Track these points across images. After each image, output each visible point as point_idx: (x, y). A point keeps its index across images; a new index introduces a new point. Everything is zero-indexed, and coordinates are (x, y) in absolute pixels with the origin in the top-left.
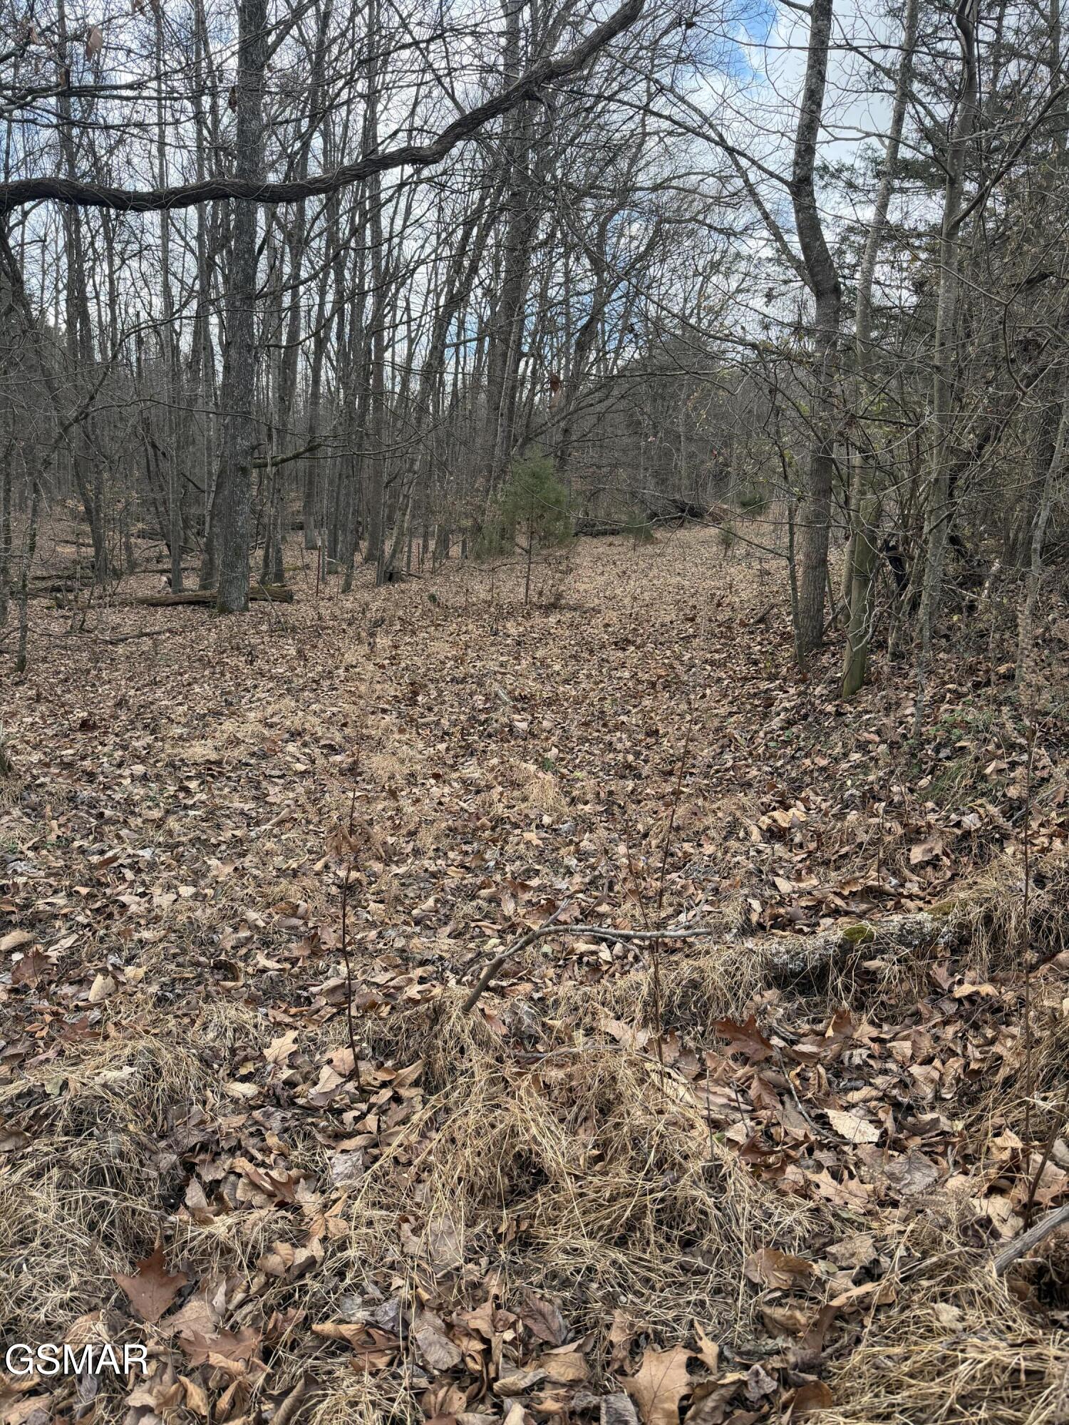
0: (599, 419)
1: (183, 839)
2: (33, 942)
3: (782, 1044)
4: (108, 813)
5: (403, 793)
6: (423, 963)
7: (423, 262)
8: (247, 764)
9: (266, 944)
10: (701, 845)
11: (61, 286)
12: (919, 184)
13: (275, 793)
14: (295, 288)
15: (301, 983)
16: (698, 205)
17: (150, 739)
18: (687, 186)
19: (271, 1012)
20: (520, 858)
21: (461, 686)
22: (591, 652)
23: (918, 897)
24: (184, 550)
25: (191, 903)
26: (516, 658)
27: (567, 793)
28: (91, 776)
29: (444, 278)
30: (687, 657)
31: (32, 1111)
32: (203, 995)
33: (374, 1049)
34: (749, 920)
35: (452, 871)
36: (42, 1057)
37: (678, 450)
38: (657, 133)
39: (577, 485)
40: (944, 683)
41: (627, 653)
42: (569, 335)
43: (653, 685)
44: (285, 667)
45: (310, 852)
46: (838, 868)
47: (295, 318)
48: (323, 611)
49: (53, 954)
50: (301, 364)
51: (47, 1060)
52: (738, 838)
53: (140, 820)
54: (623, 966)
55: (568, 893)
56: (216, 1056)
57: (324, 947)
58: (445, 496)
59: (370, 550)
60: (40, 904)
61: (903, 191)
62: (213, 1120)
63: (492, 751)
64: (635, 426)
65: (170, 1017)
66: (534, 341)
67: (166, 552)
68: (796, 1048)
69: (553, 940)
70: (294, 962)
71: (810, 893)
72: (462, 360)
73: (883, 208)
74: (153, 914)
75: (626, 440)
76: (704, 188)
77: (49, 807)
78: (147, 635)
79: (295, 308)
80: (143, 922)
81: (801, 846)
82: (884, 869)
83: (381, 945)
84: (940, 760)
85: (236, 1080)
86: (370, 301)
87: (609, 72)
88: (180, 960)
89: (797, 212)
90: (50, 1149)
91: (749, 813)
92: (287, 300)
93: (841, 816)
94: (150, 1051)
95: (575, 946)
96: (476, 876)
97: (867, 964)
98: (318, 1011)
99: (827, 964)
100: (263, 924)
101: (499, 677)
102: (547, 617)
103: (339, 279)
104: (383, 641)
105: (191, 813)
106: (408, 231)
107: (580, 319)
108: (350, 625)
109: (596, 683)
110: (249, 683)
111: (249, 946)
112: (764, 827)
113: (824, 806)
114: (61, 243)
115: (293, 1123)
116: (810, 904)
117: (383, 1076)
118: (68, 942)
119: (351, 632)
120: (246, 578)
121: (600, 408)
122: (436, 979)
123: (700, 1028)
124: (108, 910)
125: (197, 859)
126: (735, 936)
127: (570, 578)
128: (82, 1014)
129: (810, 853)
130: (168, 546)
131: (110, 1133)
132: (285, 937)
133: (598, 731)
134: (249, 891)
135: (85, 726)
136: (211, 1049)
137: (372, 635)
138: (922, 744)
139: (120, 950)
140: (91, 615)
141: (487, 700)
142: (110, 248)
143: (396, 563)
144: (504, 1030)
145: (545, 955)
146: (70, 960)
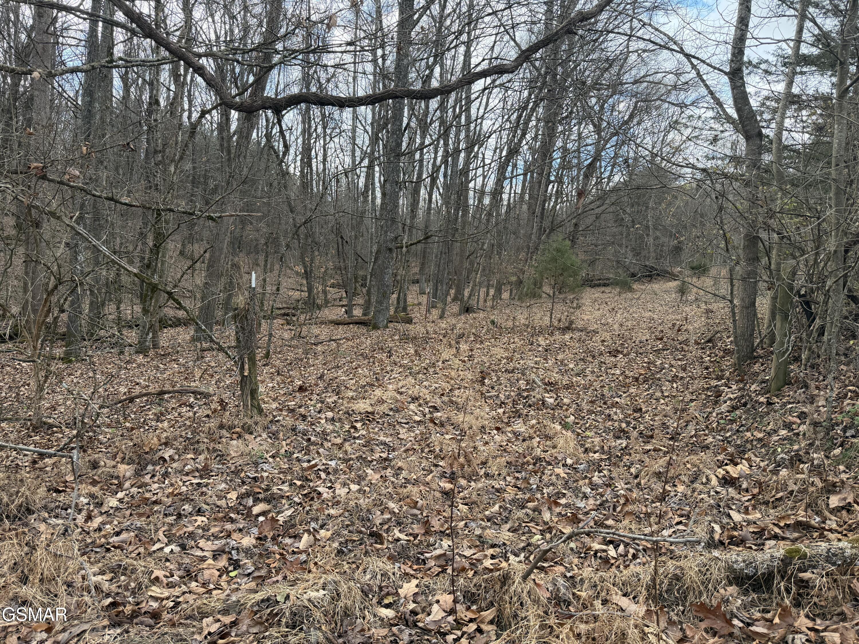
0: (597, 218)
1: (353, 456)
2: (269, 511)
3: (741, 625)
4: (313, 439)
5: (478, 438)
6: (493, 546)
7: (495, 132)
8: (388, 415)
9: (399, 524)
10: (675, 486)
11: (298, 153)
12: (814, 68)
13: (403, 434)
14: (421, 150)
15: (420, 550)
16: (663, 90)
17: (335, 398)
18: (656, 80)
19: (403, 566)
20: (553, 484)
21: (511, 375)
22: (594, 357)
23: (836, 531)
24: (355, 294)
25: (357, 495)
26: (545, 359)
27: (582, 445)
28: (304, 417)
29: (505, 140)
30: (659, 362)
31: (269, 611)
32: (363, 551)
33: (464, 597)
34: (713, 538)
35: (509, 489)
36: (275, 579)
37: (648, 235)
38: (636, 51)
39: (582, 256)
40: (846, 386)
41: (618, 359)
42: (579, 170)
43: (637, 379)
44: (408, 359)
45: (423, 470)
46: (775, 507)
47: (421, 166)
48: (429, 329)
49: (281, 519)
50: (423, 191)
51: (277, 581)
52: (702, 483)
53: (330, 444)
54: (624, 561)
55: (585, 510)
56: (371, 590)
57: (433, 529)
58: (501, 263)
59: (455, 294)
60: (275, 489)
61: (802, 73)
62: (369, 629)
63: (532, 415)
64: (619, 221)
65: (345, 563)
66: (558, 173)
67: (344, 295)
68: (750, 628)
69: (577, 539)
70: (415, 536)
71: (755, 523)
72: (514, 186)
73: (790, 84)
74: (336, 499)
75: (615, 230)
76: (666, 81)
77: (282, 433)
78: (333, 340)
79: (421, 161)
80: (330, 504)
81: (747, 490)
82: (809, 510)
83: (466, 532)
84: (847, 437)
85: (382, 606)
86: (462, 155)
87: (608, 19)
88: (351, 528)
89: (733, 89)
90: (278, 635)
91: (709, 466)
92: (417, 156)
93: (775, 472)
94: (335, 582)
95: (592, 545)
96: (525, 493)
97: (801, 575)
98: (430, 569)
99: (773, 572)
100: (397, 511)
101: (535, 370)
102: (564, 335)
103: (446, 144)
104: (464, 347)
105: (358, 441)
106: (486, 115)
107: (587, 160)
108: (444, 337)
109: (598, 377)
110: (388, 368)
111: (389, 524)
112: (720, 476)
113: (762, 464)
114: (300, 130)
115: (416, 638)
116: (756, 530)
117: (470, 615)
118: (289, 513)
119: (445, 340)
120: (388, 309)
121: (597, 211)
122: (502, 557)
123: (681, 608)
124: (311, 495)
125: (360, 469)
126: (703, 548)
127: (578, 312)
128: (296, 556)
129: (754, 496)
130: (346, 292)
131: (312, 629)
132: (410, 520)
133: (600, 407)
134: (389, 490)
135: (301, 389)
136: (368, 585)
137: (458, 343)
138: (833, 426)
139: (317, 520)
140: (305, 329)
141: (528, 384)
142: (325, 132)
143: (471, 302)
144: (548, 595)
145: (572, 549)
146: (290, 524)
